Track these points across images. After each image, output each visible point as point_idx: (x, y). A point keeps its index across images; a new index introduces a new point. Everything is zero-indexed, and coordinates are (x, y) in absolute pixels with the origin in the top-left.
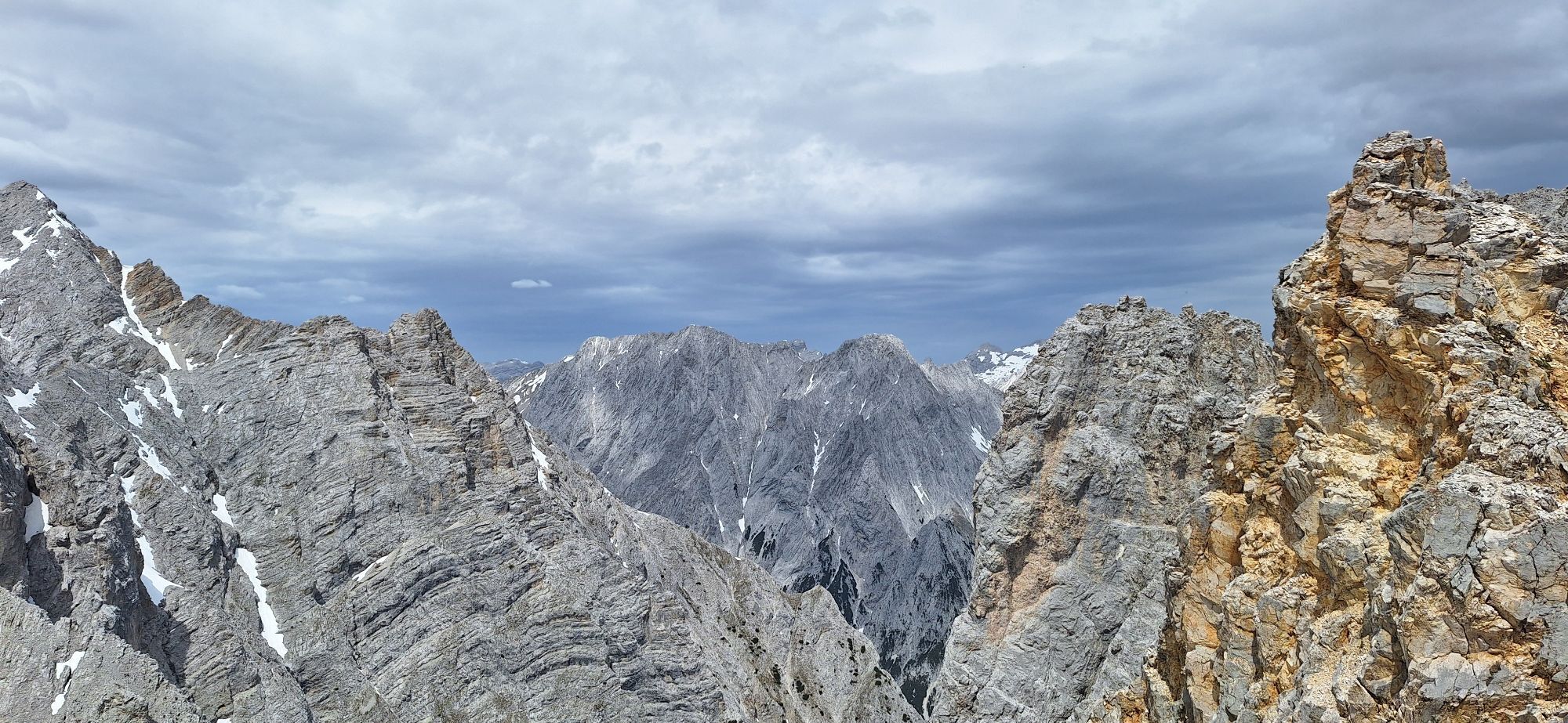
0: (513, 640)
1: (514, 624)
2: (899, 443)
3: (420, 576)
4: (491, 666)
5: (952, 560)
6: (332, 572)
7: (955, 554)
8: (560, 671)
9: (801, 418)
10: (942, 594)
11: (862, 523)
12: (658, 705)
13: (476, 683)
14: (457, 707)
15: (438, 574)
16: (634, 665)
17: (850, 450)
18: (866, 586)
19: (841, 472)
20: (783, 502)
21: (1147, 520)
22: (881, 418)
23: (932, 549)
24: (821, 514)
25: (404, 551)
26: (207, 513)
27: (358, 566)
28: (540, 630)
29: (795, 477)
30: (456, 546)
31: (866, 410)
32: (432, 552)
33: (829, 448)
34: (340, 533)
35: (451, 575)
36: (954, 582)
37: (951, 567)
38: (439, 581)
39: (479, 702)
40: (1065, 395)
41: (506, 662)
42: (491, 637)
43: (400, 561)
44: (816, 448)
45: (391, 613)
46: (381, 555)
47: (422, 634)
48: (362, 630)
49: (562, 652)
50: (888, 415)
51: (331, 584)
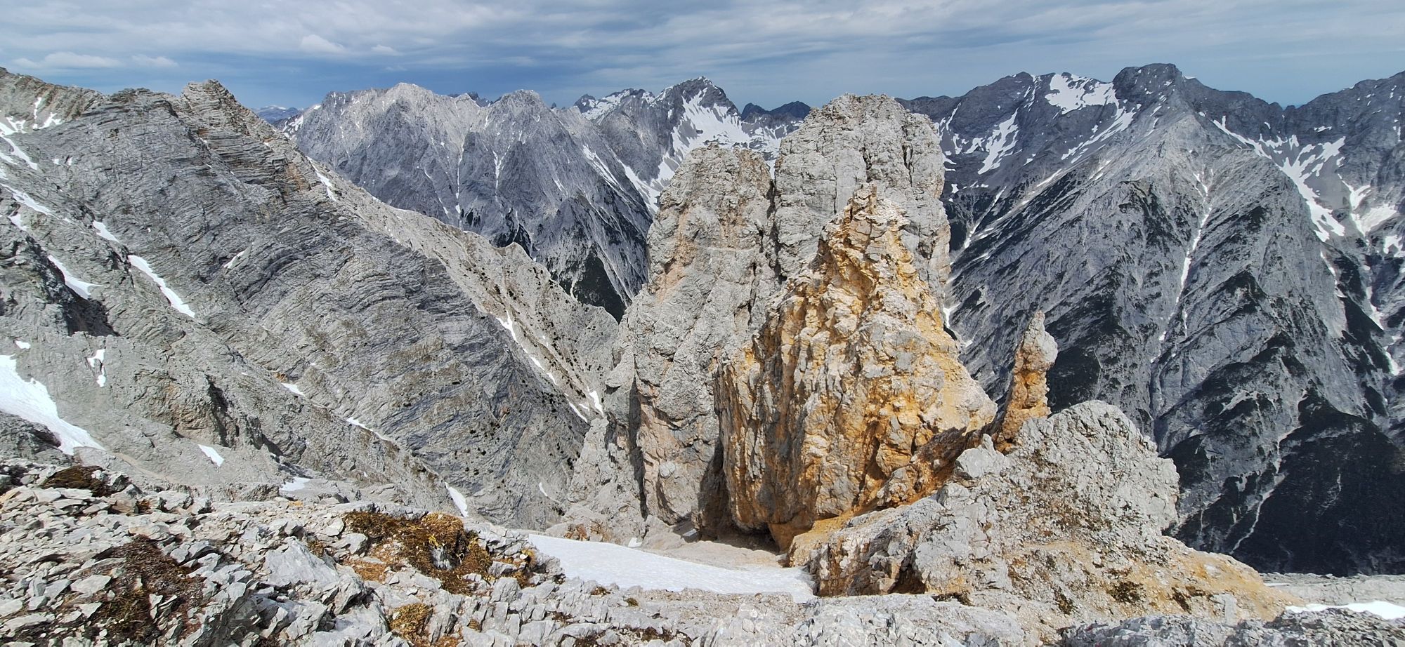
0: (344, 291)
1: (343, 283)
2: (544, 156)
3: (271, 261)
4: (335, 307)
5: (579, 219)
6: (207, 264)
7: (581, 216)
8: (379, 304)
9: (484, 143)
10: (575, 237)
11: (528, 203)
12: (440, 315)
13: (328, 316)
14: (320, 330)
15: (283, 259)
16: (422, 296)
17: (516, 162)
18: (535, 236)
19: (513, 175)
20: (481, 194)
21: (721, 246)
22: (532, 142)
23: (568, 215)
24: (505, 200)
25: (254, 248)
26: (94, 234)
27: (225, 259)
28: (361, 284)
29: (485, 179)
30: (290, 241)
31: (522, 136)
32: (274, 247)
33: (503, 161)
34: (204, 240)
35: (291, 259)
36: (581, 230)
37: (579, 223)
38: (285, 263)
39: (332, 326)
40: (687, 194)
41: (344, 303)
42: (330, 291)
43: (254, 253)
44: (496, 162)
45: (259, 284)
46: (239, 251)
47: (284, 294)
48: (242, 296)
49: (377, 295)
50: (536, 141)
51: (209, 272)
